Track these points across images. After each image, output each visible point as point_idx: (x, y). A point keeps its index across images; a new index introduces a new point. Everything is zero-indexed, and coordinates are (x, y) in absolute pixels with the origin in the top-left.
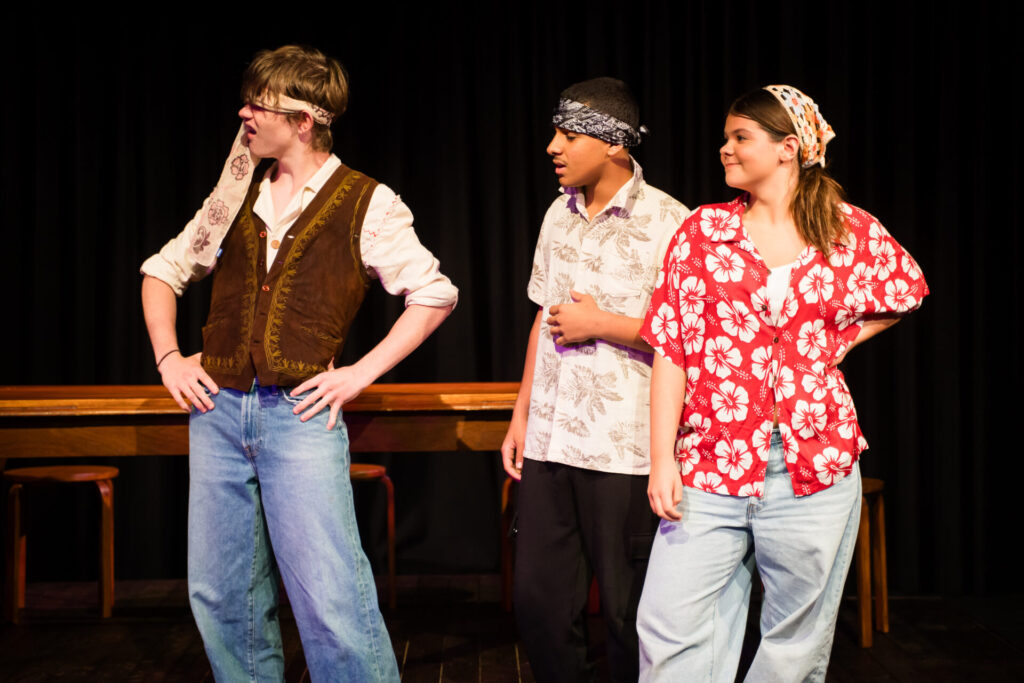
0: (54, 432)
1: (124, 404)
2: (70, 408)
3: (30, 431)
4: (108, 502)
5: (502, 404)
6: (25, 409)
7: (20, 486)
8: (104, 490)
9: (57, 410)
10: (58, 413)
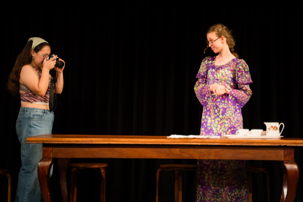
0: (86, 149)
1: (109, 140)
2: (91, 141)
3: (78, 149)
4: (104, 175)
5: (239, 143)
6: (77, 141)
7: (75, 169)
8: (102, 171)
9: (87, 142)
10: (88, 143)
